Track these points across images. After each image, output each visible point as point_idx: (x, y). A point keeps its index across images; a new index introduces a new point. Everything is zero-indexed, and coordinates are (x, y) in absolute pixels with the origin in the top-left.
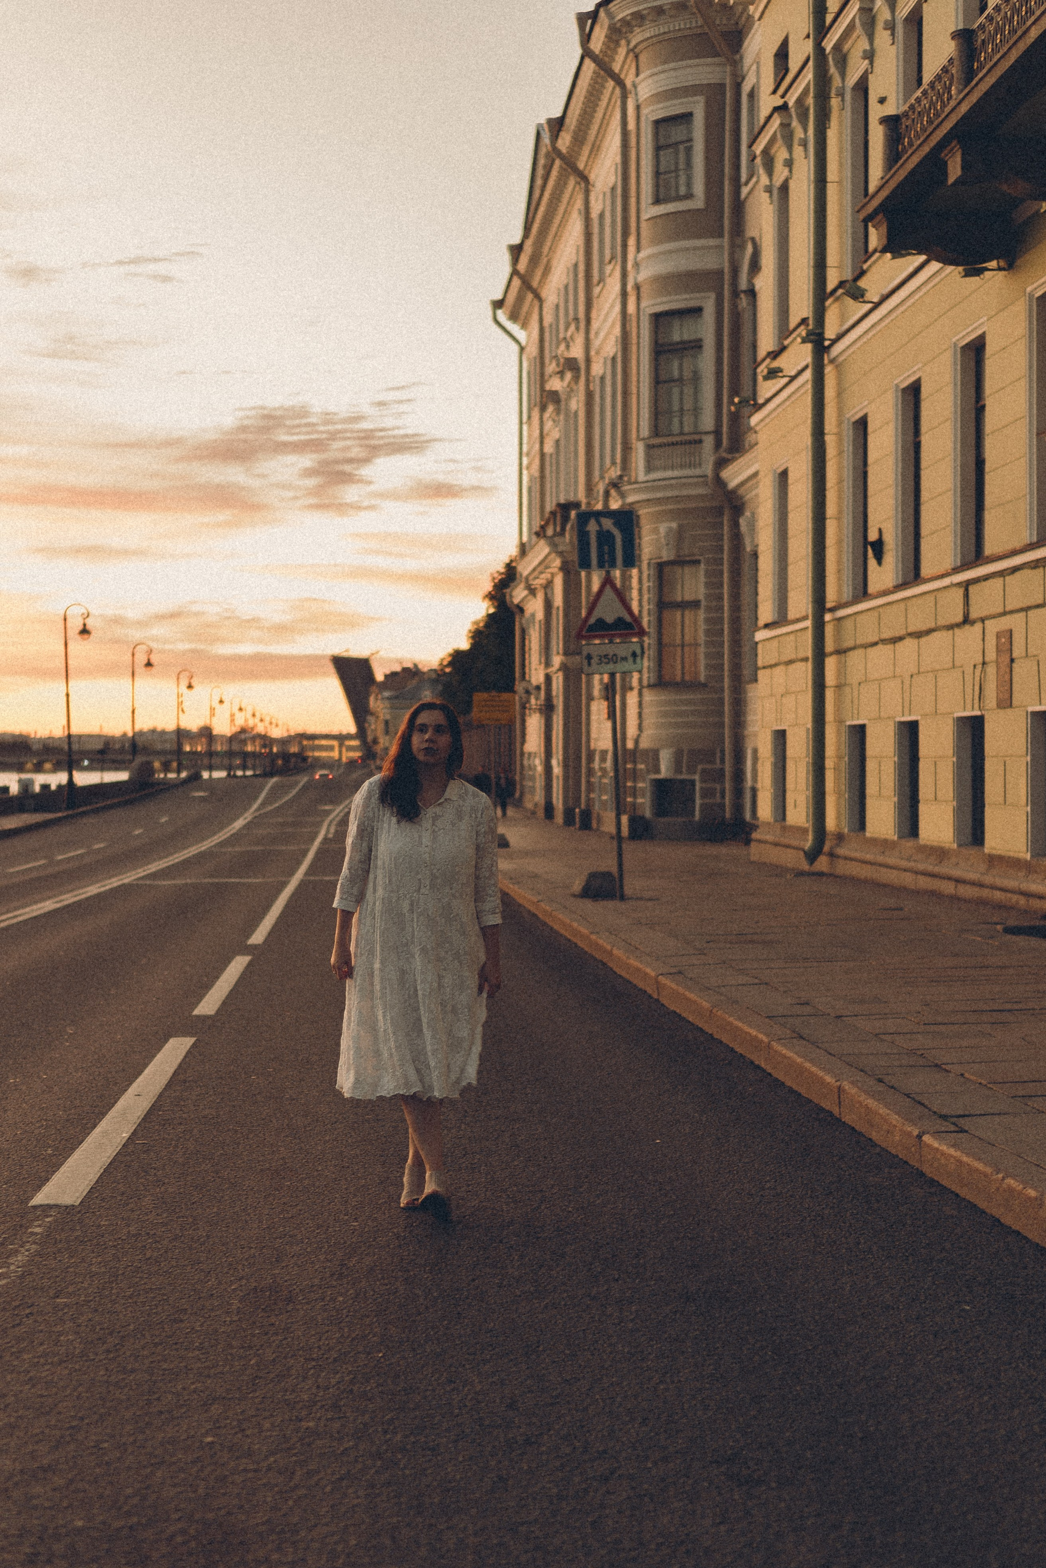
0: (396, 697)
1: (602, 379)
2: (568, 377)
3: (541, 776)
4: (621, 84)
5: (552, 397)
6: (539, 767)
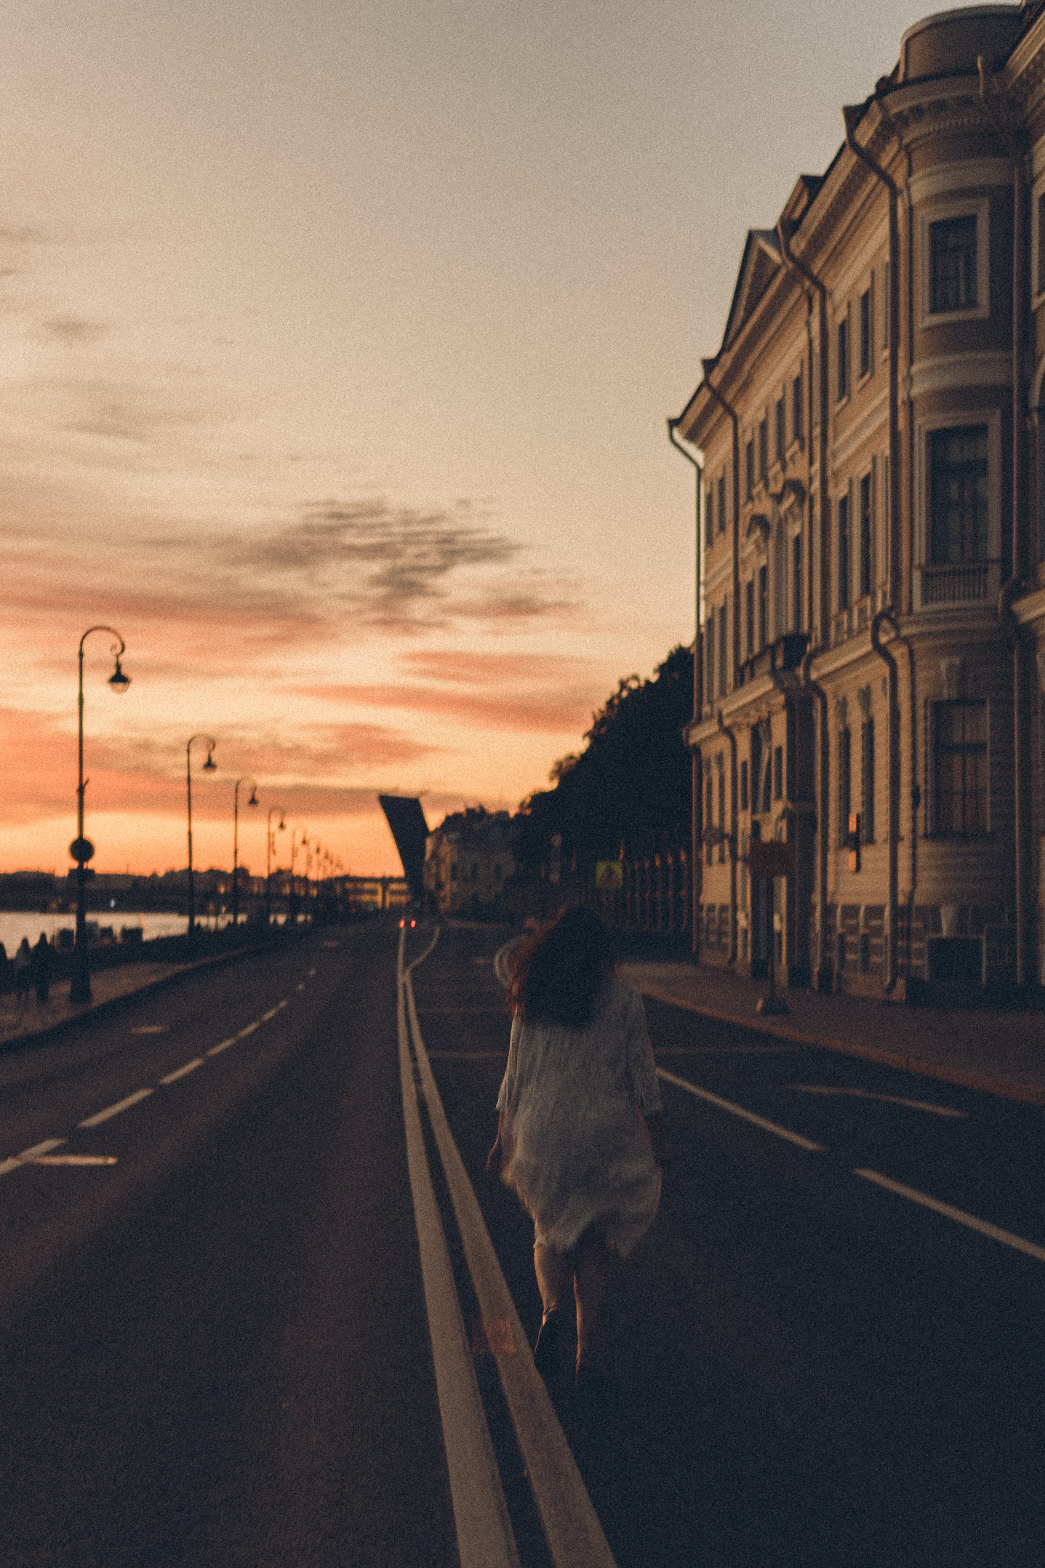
0: (463, 839)
1: (844, 503)
2: (790, 500)
3: (745, 932)
4: (890, 183)
5: (760, 521)
6: (743, 921)
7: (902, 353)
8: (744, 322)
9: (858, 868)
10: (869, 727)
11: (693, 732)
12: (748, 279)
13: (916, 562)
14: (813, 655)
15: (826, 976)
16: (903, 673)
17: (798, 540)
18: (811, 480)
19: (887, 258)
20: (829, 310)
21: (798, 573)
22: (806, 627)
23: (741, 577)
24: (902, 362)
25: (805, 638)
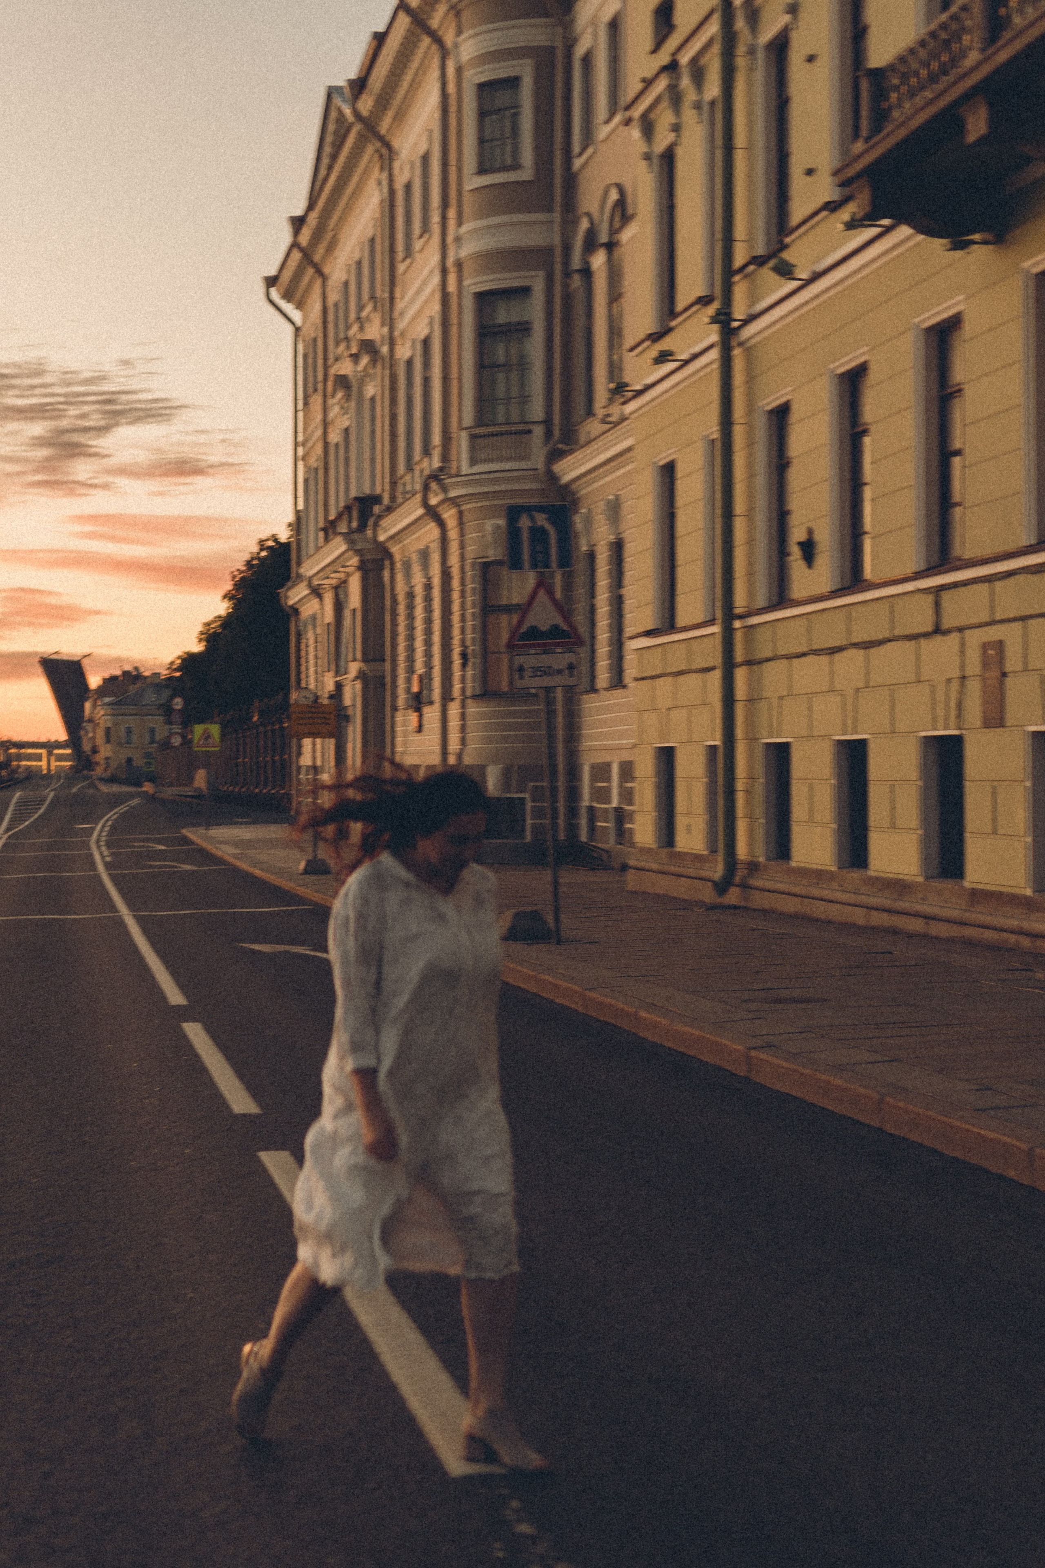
0: (118, 703)
1: (409, 363)
2: (365, 360)
4: (440, 44)
5: (343, 382)
7: (451, 213)
9: (420, 729)
10: (428, 587)
11: (290, 593)
12: (329, 137)
13: (464, 424)
14: (380, 517)
16: (453, 533)
17: (373, 401)
18: (381, 341)
19: (439, 119)
20: (396, 171)
22: (378, 488)
23: (329, 438)
24: (452, 223)
25: (376, 499)
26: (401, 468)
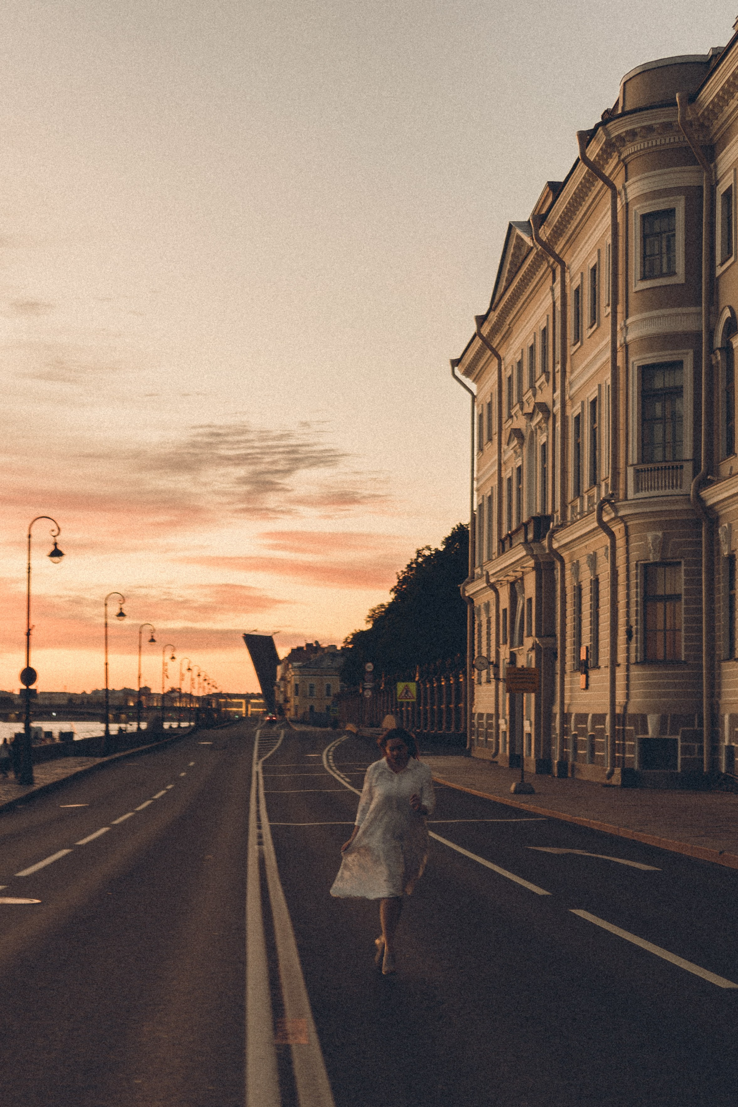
0: (304, 667)
1: (578, 419)
2: (539, 417)
3: (505, 733)
4: (612, 186)
5: (517, 433)
6: (503, 726)
7: (620, 308)
8: (506, 289)
9: (587, 687)
10: (596, 582)
11: (468, 588)
12: (509, 258)
13: (630, 462)
14: (554, 531)
15: (563, 765)
16: (620, 543)
17: (544, 446)
18: (554, 402)
19: (610, 241)
20: (568, 280)
21: (544, 470)
22: (550, 511)
23: (503, 475)
24: (620, 316)
25: (549, 519)
26: (570, 496)
